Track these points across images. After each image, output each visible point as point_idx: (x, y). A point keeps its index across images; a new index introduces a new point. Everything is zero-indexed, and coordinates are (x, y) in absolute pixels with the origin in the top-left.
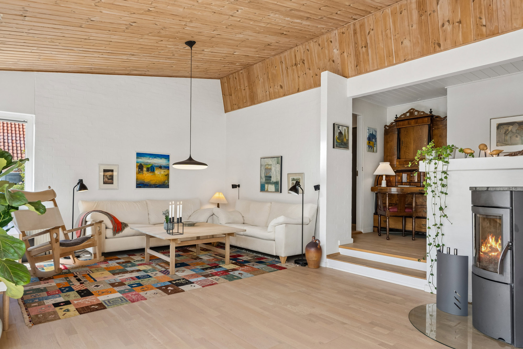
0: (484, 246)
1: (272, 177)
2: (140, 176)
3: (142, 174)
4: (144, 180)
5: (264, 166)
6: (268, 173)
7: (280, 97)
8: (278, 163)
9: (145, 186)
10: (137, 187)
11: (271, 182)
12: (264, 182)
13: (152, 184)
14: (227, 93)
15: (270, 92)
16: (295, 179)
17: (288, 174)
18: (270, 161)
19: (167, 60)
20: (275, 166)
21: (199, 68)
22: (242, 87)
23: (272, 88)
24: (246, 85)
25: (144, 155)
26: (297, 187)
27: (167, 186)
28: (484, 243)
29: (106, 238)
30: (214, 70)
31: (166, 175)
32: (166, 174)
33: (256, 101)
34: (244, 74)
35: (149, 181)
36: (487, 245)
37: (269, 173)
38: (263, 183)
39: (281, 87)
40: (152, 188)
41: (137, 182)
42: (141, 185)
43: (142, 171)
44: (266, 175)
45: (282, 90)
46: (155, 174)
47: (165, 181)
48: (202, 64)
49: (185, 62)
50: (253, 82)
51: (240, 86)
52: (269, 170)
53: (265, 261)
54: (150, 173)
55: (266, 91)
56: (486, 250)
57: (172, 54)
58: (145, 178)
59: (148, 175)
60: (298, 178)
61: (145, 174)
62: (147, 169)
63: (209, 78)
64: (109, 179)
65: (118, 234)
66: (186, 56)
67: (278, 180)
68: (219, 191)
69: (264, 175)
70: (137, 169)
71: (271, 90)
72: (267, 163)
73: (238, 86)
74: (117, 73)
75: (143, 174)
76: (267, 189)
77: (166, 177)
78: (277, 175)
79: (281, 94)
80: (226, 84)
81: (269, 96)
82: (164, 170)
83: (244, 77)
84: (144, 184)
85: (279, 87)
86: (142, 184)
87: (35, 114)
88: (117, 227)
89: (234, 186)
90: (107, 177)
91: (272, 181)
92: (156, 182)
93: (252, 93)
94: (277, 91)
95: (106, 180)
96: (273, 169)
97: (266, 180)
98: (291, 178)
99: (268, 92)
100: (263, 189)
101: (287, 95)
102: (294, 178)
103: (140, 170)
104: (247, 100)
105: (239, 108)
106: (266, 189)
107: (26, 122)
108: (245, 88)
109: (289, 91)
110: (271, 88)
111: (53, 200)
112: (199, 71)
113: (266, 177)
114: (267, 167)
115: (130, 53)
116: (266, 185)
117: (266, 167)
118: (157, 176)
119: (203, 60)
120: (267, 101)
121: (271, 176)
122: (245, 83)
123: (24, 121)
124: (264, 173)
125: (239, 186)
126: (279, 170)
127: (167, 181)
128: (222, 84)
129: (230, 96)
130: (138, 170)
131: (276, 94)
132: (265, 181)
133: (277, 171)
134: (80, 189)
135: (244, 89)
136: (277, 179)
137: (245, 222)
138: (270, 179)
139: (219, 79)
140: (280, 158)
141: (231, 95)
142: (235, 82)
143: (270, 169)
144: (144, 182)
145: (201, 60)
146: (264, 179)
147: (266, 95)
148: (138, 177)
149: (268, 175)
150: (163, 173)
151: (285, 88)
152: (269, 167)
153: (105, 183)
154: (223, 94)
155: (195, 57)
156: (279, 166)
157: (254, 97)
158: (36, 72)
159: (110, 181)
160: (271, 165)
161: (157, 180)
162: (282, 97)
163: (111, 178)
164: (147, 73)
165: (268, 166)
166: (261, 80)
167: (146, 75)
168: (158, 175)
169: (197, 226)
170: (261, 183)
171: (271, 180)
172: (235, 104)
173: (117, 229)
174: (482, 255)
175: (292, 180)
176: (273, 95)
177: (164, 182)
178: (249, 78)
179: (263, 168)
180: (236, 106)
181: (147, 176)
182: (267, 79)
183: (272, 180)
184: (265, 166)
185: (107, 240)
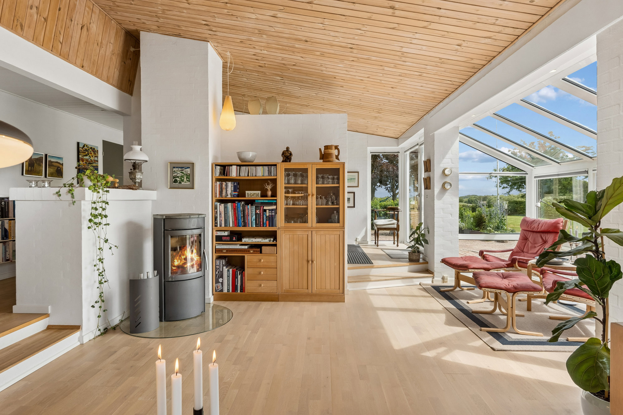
0: (177, 260)
28: (177, 256)
36: (181, 257)
56: (180, 262)
174: (175, 269)
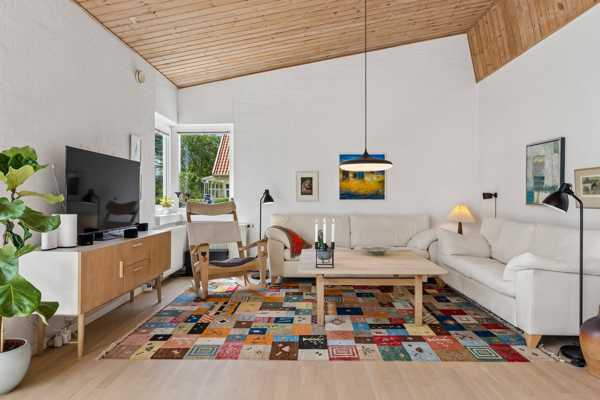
1: (545, 178)
2: (345, 184)
3: (347, 181)
4: (349, 189)
5: (532, 158)
6: (538, 172)
7: (559, 26)
8: (557, 151)
9: (352, 196)
10: (340, 199)
11: (544, 187)
12: (532, 188)
13: (361, 194)
14: (477, 51)
15: (541, 23)
16: (590, 179)
17: (575, 171)
18: (541, 150)
19: (356, 22)
20: (550, 157)
21: (416, 22)
22: (498, 34)
23: (543, 16)
24: (502, 26)
25: (350, 157)
26: (564, 194)
27: (382, 197)
29: (285, 260)
30: (443, 19)
31: (380, 182)
32: (380, 180)
33: (519, 50)
34: (498, 10)
35: (356, 190)
37: (541, 171)
38: (530, 190)
39: (560, 6)
40: (361, 199)
41: (342, 192)
42: (345, 195)
43: (347, 178)
44: (536, 174)
45: (562, 12)
46: (364, 181)
47: (379, 189)
48: (414, 13)
49: (386, 19)
50: (513, 17)
51: (494, 33)
52: (539, 165)
53: (496, 334)
54: (358, 179)
55: (535, 26)
57: (355, 11)
58: (351, 187)
59: (354, 182)
60: (596, 177)
61: (352, 181)
62: (353, 175)
63: (447, 35)
64: (307, 189)
65: (298, 257)
66: (378, 7)
67: (555, 184)
68: (461, 204)
69: (531, 175)
70: (341, 176)
71: (543, 19)
72: (536, 153)
73: (491, 34)
74: (314, 60)
75: (349, 181)
76: (537, 199)
77: (380, 186)
78: (554, 174)
79: (561, 21)
80: (475, 37)
81: (539, 31)
82: (378, 176)
83: (499, 15)
84: (350, 194)
85: (557, 8)
86: (347, 194)
87: (233, 123)
88: (296, 247)
89: (487, 196)
90: (305, 186)
91: (546, 186)
92: (366, 191)
93: (512, 38)
94: (553, 17)
95: (304, 190)
96: (547, 163)
97: (535, 183)
98: (582, 178)
99: (537, 27)
100: (530, 200)
101: (573, 18)
102: (587, 178)
103: (344, 177)
104: (505, 53)
105: (495, 69)
106: (535, 201)
107: (230, 132)
108: (500, 33)
109: (576, 8)
110: (541, 16)
111: (234, 213)
112: (418, 27)
113: (535, 178)
114: (537, 160)
115: (300, 26)
116: (536, 194)
117: (535, 161)
118: (367, 183)
119: (409, 6)
120: (536, 42)
121: (543, 176)
122: (500, 24)
123: (227, 132)
124: (532, 171)
125: (496, 195)
126: (557, 164)
127: (381, 190)
128: (470, 39)
129: (481, 54)
130: (343, 177)
131: (551, 23)
132: (533, 186)
133: (554, 167)
134: (265, 201)
135: (499, 35)
136: (554, 181)
137: (493, 256)
138: (541, 181)
139: (465, 32)
140: (560, 141)
141: (483, 52)
142: (487, 28)
143: (543, 164)
144: (350, 191)
145: (407, 6)
146: (532, 182)
147: (535, 33)
148: (342, 185)
149: (539, 175)
150: (376, 179)
151: (568, 6)
152: (541, 160)
153: (303, 193)
154: (472, 55)
155: (393, 5)
156: (557, 157)
157: (516, 42)
158: (234, 79)
159: (309, 191)
160: (544, 156)
161: (368, 189)
162: (564, 25)
163: (310, 188)
164: (349, 50)
165: (539, 159)
166: (525, 8)
167: (351, 53)
168: (369, 182)
169: (389, 255)
170: (528, 191)
171: (543, 183)
172: (488, 65)
173: (296, 250)
175: (584, 183)
176: (546, 27)
177: (378, 191)
178: (505, 13)
179: (530, 164)
180: (491, 67)
181: (354, 185)
182: (535, 2)
183: (545, 184)
184: (534, 159)
185: (286, 261)
